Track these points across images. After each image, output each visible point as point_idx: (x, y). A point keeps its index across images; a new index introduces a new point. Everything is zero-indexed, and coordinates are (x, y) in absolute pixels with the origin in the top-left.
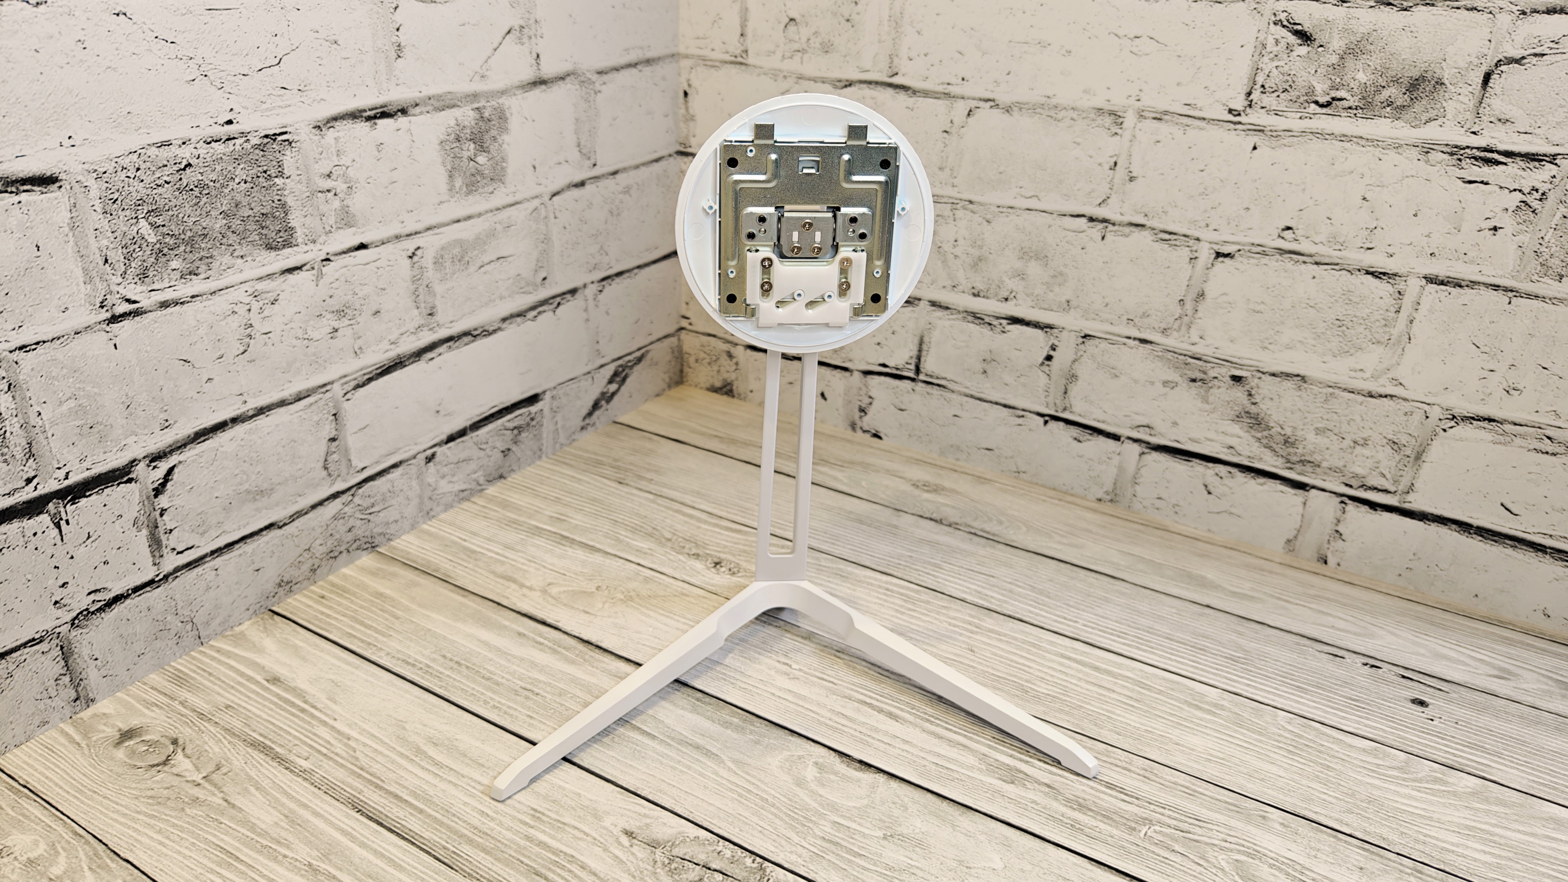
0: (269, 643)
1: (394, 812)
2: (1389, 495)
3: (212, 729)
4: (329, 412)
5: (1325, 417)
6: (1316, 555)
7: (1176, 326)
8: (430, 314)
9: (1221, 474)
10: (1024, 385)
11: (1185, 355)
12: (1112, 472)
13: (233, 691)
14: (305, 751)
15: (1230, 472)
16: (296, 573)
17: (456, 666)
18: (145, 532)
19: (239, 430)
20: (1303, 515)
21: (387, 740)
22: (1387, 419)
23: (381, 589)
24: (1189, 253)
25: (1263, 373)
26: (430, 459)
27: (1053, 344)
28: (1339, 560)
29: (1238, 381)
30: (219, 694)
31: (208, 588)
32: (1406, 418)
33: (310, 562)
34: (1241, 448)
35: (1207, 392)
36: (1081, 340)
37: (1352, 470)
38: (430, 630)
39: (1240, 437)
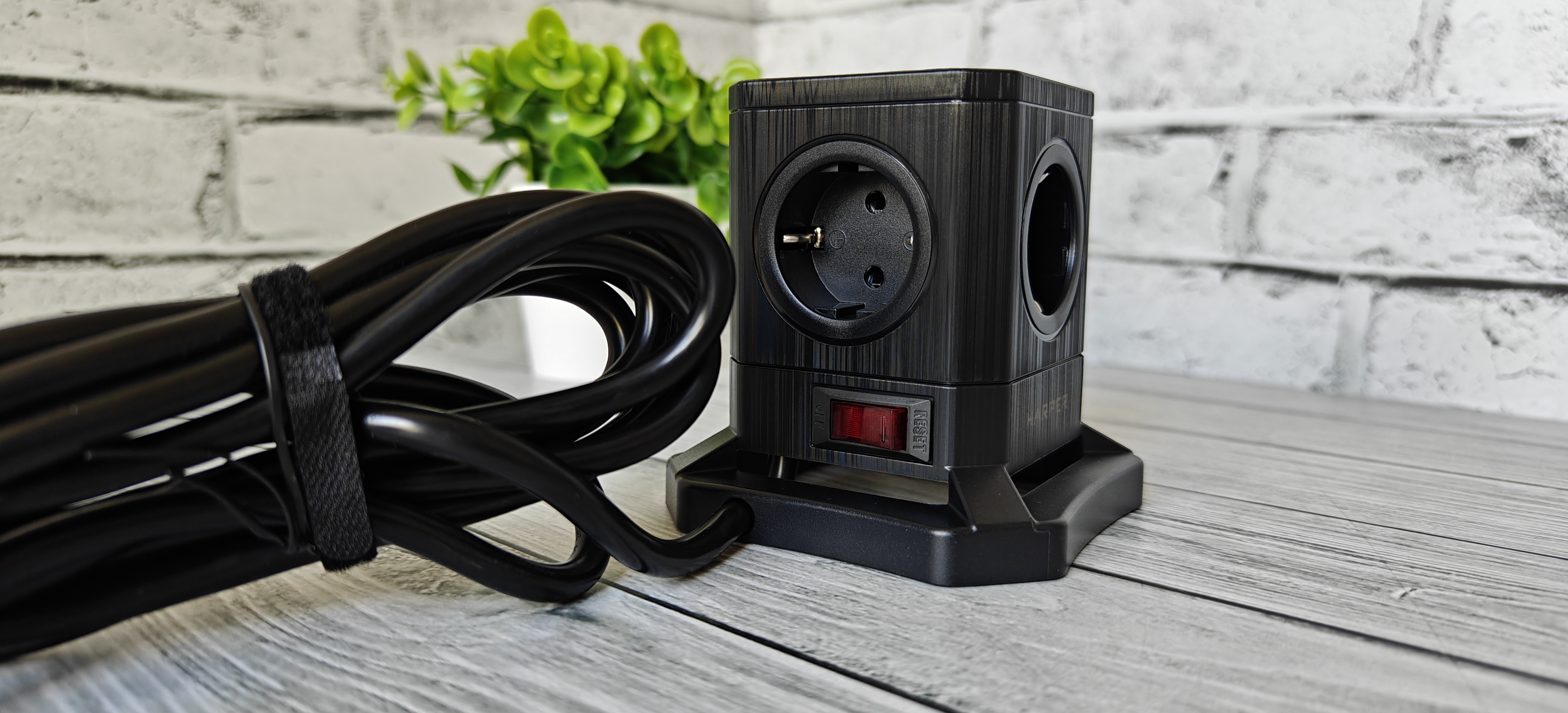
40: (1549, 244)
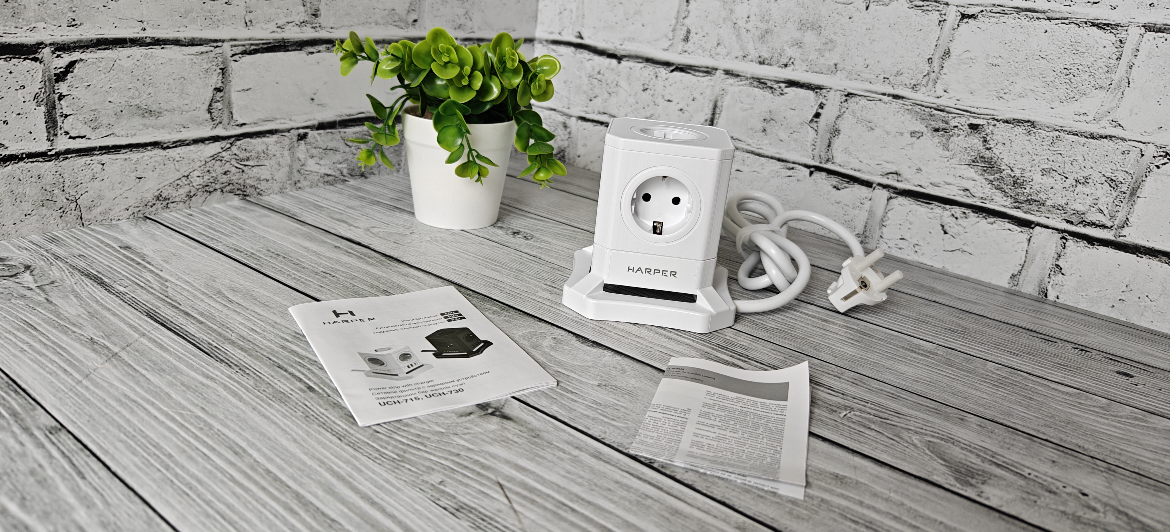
0: (134, 231)
1: (180, 320)
2: (1106, 230)
3: (61, 265)
4: (217, 65)
5: (1051, 159)
6: (1037, 289)
7: (924, 82)
8: (314, 15)
9: (956, 216)
10: (795, 140)
11: (931, 108)
12: (864, 216)
13: (90, 249)
14: (127, 282)
15: (964, 213)
16: (174, 193)
17: (275, 256)
18: (43, 108)
19: (136, 51)
20: (1027, 251)
21: (196, 285)
22: (1106, 158)
23: (238, 216)
24: (939, 16)
25: (998, 121)
26: (302, 137)
27: (821, 103)
28: (1058, 294)
29: (976, 129)
30: (78, 249)
31: (94, 178)
32: (1122, 157)
33: (187, 189)
34: (975, 190)
35: (948, 140)
36: (845, 98)
37: (1072, 208)
38: (264, 237)
39: (975, 180)
40: (980, 185)
